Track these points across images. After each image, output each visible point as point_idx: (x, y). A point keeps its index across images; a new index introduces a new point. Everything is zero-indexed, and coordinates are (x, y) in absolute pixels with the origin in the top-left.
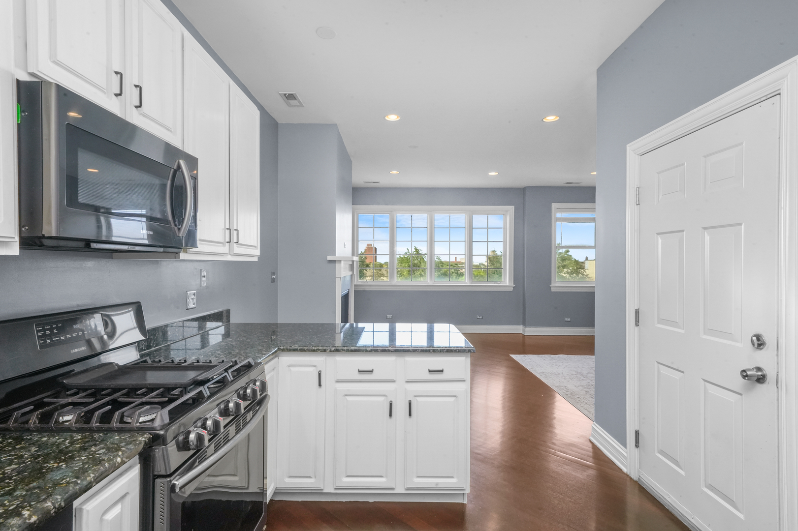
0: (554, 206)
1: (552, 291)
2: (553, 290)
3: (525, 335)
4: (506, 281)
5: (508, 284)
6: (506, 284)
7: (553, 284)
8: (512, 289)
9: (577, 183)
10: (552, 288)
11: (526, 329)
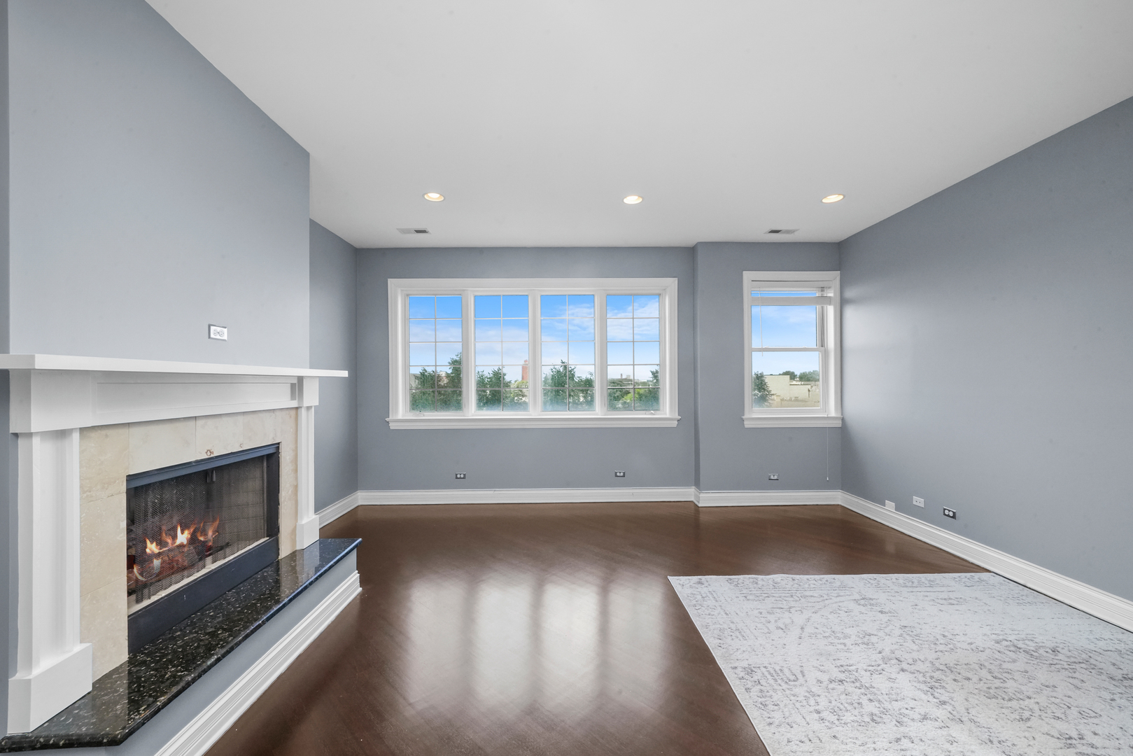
0: (748, 276)
1: (746, 426)
2: (747, 424)
3: (700, 505)
4: (667, 411)
5: (668, 416)
6: (666, 414)
7: (746, 416)
8: (675, 424)
9: (788, 232)
10: (745, 423)
11: (702, 495)
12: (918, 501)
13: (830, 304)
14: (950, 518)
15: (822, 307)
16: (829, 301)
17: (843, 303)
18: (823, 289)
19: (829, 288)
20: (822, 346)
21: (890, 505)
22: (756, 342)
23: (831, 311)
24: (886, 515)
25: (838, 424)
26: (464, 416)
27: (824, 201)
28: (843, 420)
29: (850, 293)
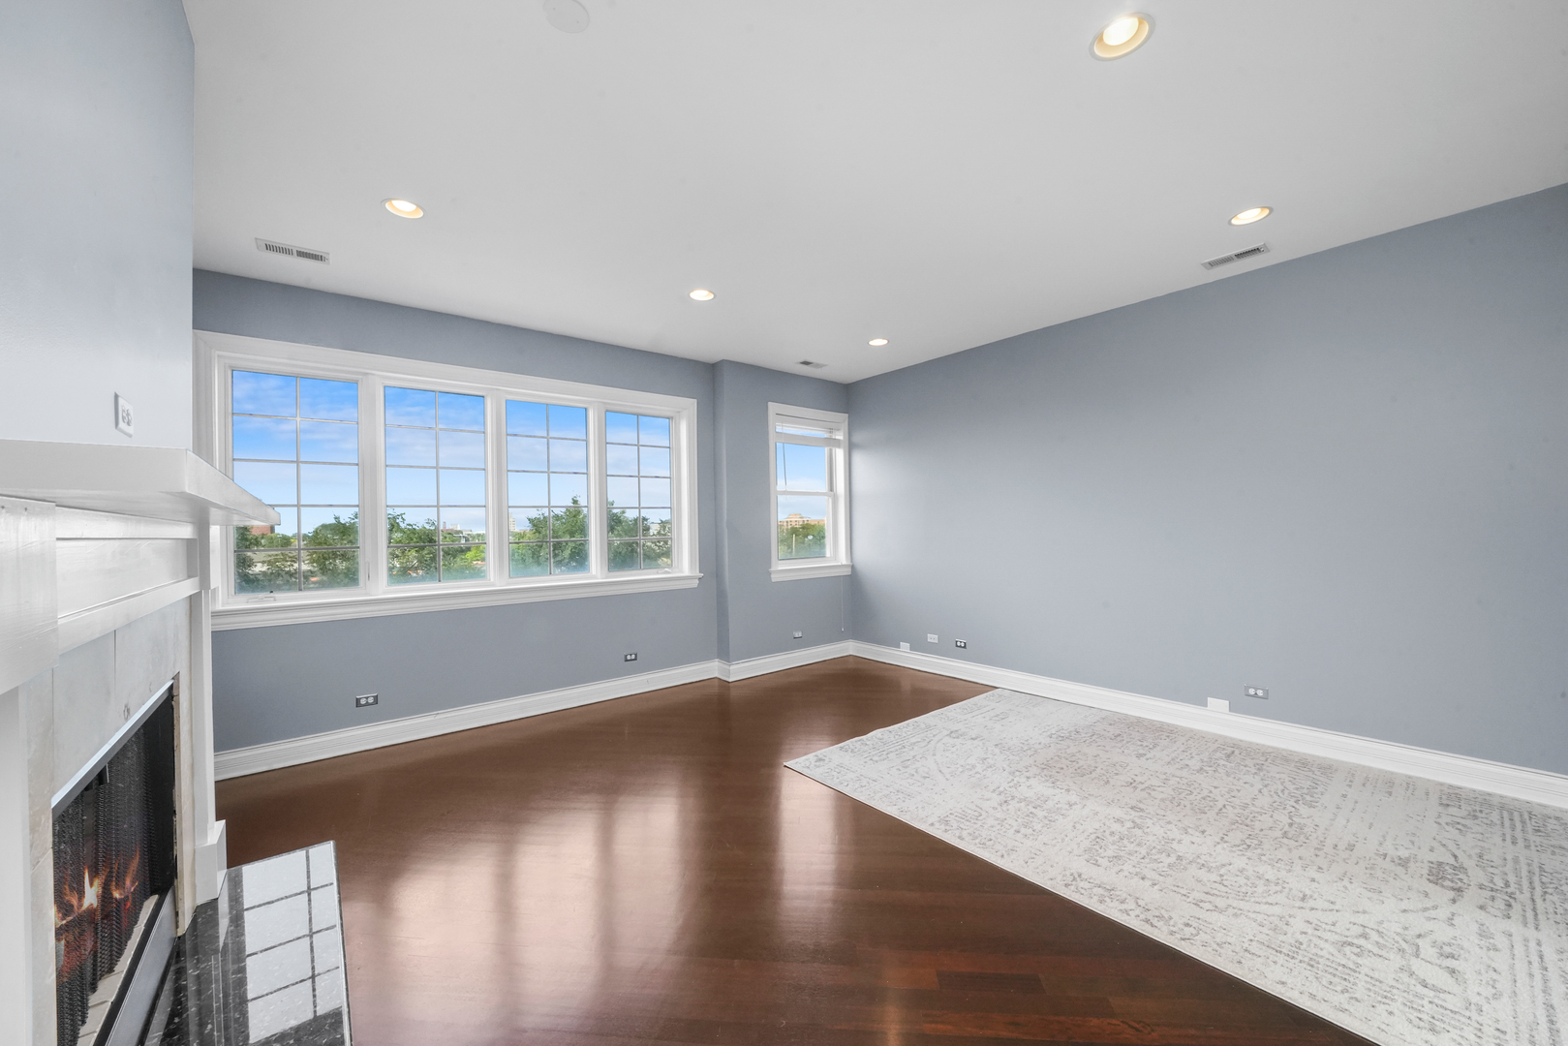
0: (773, 409)
1: (774, 581)
2: (775, 578)
3: (730, 680)
4: (684, 567)
5: (687, 574)
6: (681, 571)
7: (773, 569)
8: (695, 583)
9: (818, 366)
10: (772, 576)
11: (732, 667)
12: (933, 638)
13: (839, 447)
14: (961, 649)
15: (831, 450)
16: (837, 443)
17: (851, 447)
18: (831, 430)
19: (838, 430)
20: (831, 490)
21: (905, 646)
22: (781, 485)
23: (840, 455)
24: (903, 657)
25: (848, 572)
26: (366, 594)
27: (871, 343)
28: (853, 567)
29: (858, 438)
